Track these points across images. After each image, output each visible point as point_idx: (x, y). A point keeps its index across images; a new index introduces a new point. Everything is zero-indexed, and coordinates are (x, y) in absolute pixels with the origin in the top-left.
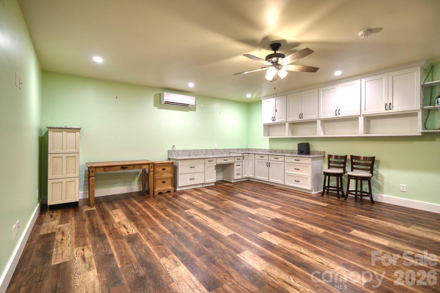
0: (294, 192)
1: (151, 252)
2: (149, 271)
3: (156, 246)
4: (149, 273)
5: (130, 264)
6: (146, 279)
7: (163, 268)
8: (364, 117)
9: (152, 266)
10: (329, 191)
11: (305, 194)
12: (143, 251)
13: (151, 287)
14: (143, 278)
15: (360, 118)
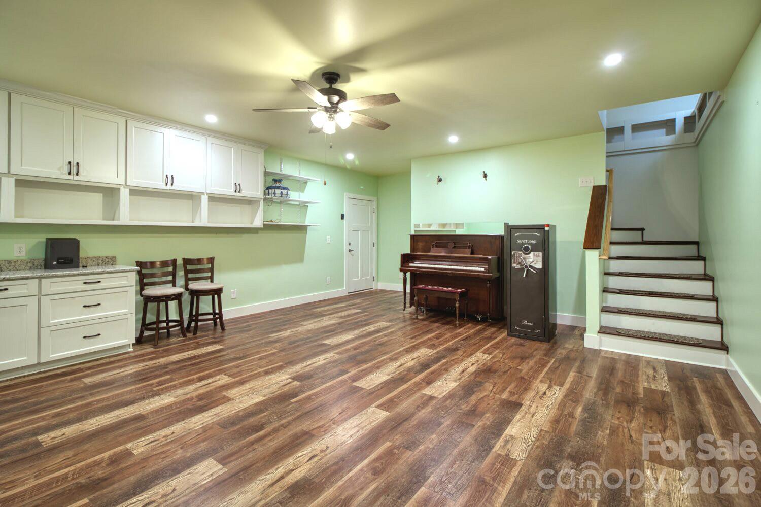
0: (90, 368)
1: (515, 481)
2: (555, 459)
3: (492, 486)
4: (557, 457)
5: (572, 492)
6: (569, 454)
7: (532, 448)
8: (209, 197)
9: (543, 461)
10: (171, 330)
11: (112, 359)
12: (525, 496)
13: (572, 443)
14: (572, 457)
15: (202, 196)
